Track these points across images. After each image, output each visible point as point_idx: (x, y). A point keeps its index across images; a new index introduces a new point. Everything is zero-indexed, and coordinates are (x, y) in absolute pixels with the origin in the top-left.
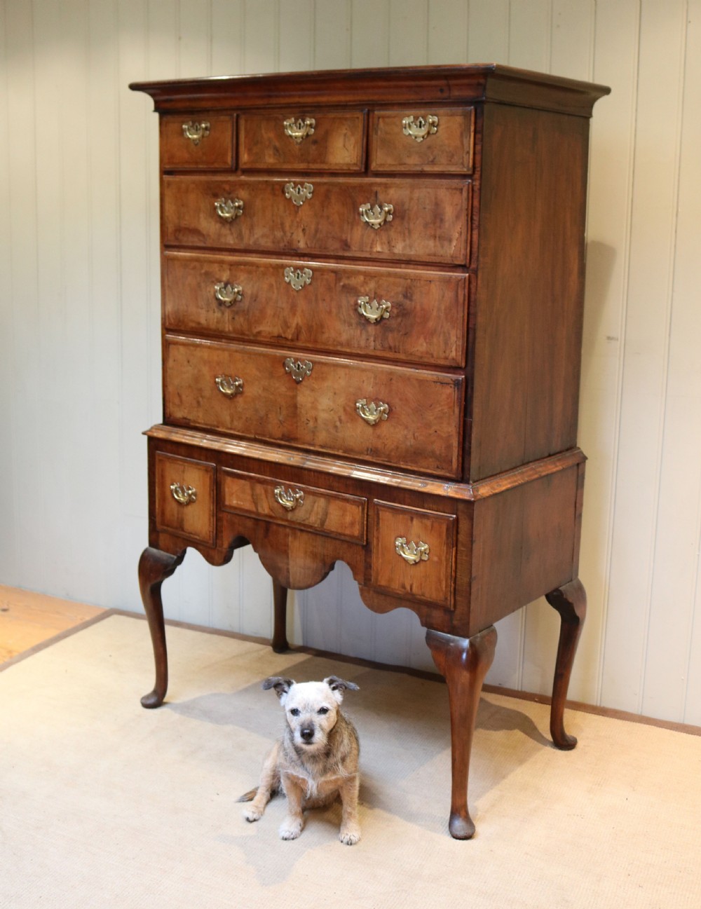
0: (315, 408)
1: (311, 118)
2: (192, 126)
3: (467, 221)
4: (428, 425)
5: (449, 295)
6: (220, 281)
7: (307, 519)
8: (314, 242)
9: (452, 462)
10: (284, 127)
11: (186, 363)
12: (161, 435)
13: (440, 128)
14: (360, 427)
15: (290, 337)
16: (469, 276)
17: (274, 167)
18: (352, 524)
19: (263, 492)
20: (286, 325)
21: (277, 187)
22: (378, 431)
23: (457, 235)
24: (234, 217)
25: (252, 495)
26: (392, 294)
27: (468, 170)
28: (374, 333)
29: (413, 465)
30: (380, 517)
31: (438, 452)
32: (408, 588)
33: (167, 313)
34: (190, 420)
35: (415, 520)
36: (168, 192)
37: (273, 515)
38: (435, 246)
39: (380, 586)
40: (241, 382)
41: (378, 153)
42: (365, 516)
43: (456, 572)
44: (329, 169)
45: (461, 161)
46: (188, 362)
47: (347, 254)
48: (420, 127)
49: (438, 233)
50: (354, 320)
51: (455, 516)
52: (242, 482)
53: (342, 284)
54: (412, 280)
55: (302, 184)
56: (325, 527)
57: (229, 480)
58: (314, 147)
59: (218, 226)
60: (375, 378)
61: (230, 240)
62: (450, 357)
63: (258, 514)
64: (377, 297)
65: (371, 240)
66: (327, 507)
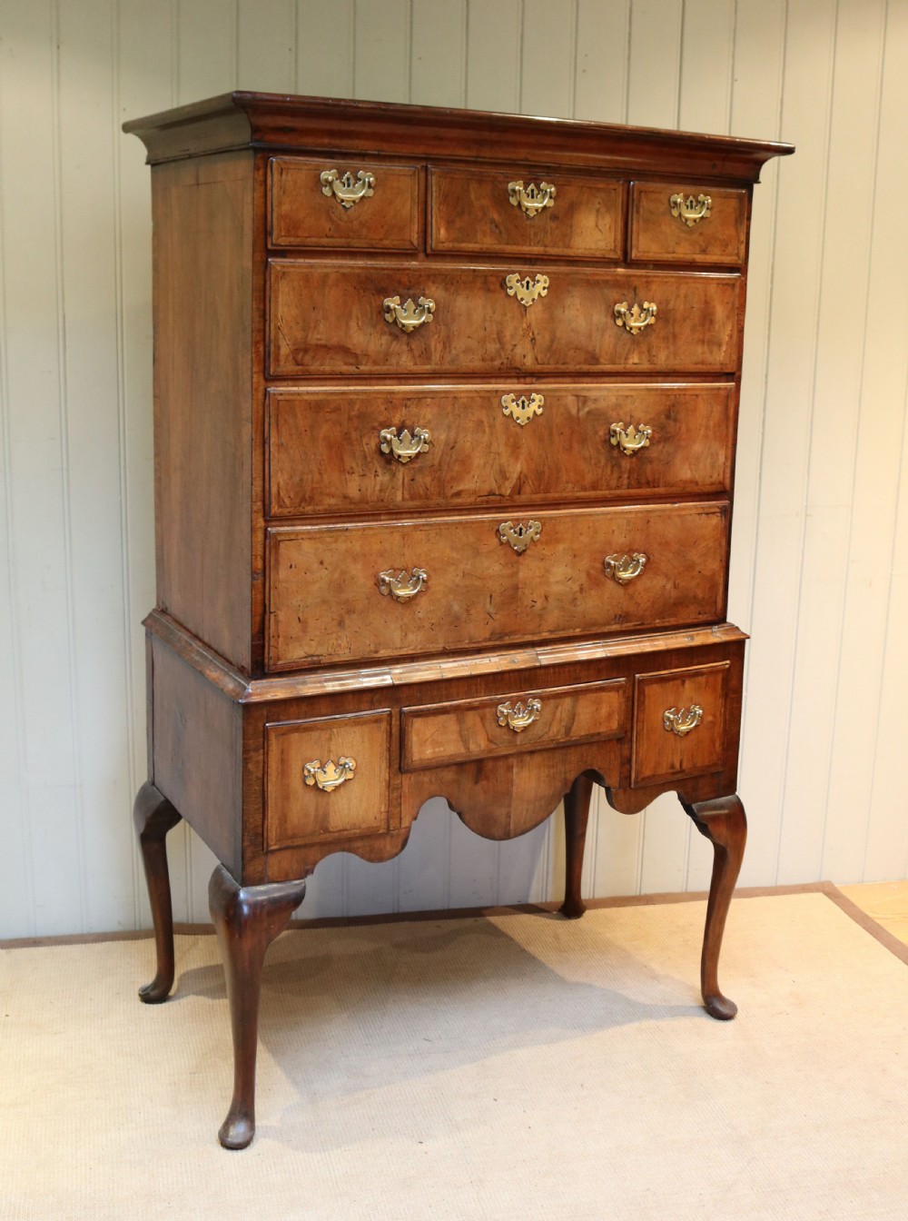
0: (545, 582)
2: (339, 178)
3: (737, 321)
7: (546, 733)
8: (548, 355)
9: (716, 603)
10: (508, 193)
11: (316, 565)
12: (279, 694)
13: (715, 210)
15: (508, 492)
16: (736, 385)
17: (490, 250)
18: (610, 716)
19: (478, 720)
20: (503, 475)
21: (492, 279)
22: (631, 590)
23: (727, 338)
24: (420, 326)
25: (460, 731)
26: (653, 415)
28: (628, 468)
29: (672, 619)
30: (647, 693)
31: (700, 596)
32: (678, 766)
33: (274, 490)
34: (321, 656)
35: (687, 681)
37: (494, 747)
38: (703, 353)
39: (643, 778)
41: (640, 237)
42: (625, 700)
44: (574, 256)
45: (736, 251)
46: (321, 563)
47: (594, 369)
48: (692, 208)
49: (707, 337)
50: (606, 455)
51: (727, 662)
52: (441, 718)
53: (585, 409)
54: (675, 396)
55: (533, 276)
56: (572, 734)
57: (418, 724)
58: (554, 225)
59: (385, 339)
60: (628, 525)
62: (717, 482)
63: (470, 754)
64: (634, 421)
65: (626, 351)
66: (574, 707)
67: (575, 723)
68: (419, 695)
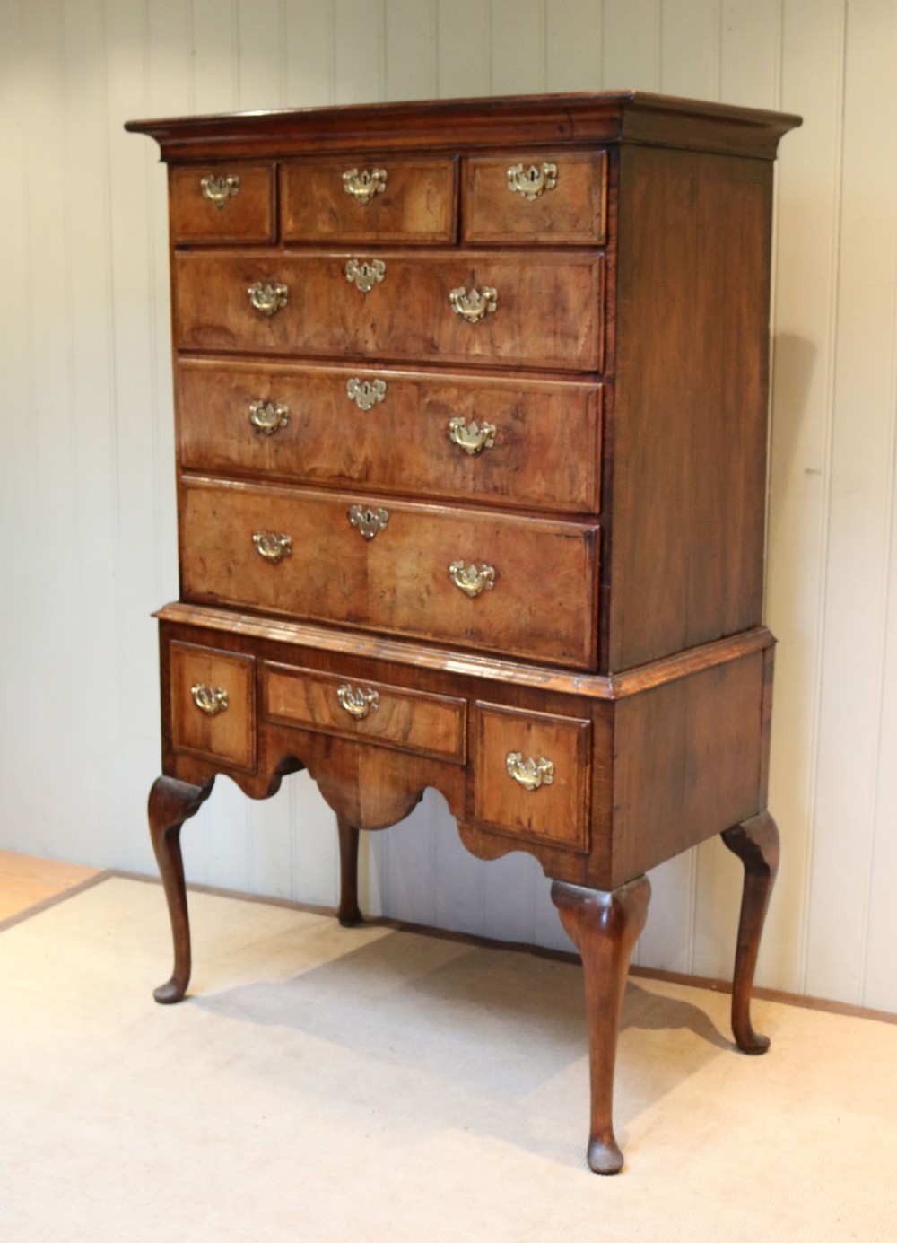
0: (392, 575)
1: (380, 168)
2: (215, 181)
3: (599, 309)
4: (550, 596)
5: (577, 413)
6: (257, 399)
7: (385, 730)
8: (388, 342)
9: (582, 647)
10: (343, 182)
11: (210, 515)
12: (177, 616)
13: (561, 180)
14: (456, 598)
15: (356, 476)
16: (604, 387)
17: (330, 238)
18: (447, 735)
19: (322, 693)
20: (351, 460)
21: (334, 266)
22: (480, 606)
23: (585, 330)
24: (275, 309)
25: (307, 699)
26: (498, 413)
27: (600, 239)
28: (472, 470)
29: (530, 651)
30: (486, 725)
31: (564, 633)
32: (526, 823)
33: (183, 445)
34: (217, 595)
35: (533, 728)
36: (180, 274)
37: (336, 726)
38: (555, 346)
39: (486, 821)
40: (289, 540)
41: (475, 217)
42: (465, 724)
43: (591, 799)
44: (406, 240)
45: (589, 227)
47: (434, 359)
48: (532, 179)
49: (559, 328)
50: (445, 451)
51: (588, 721)
52: (292, 680)
53: (427, 400)
54: (524, 393)
55: (370, 261)
56: (409, 741)
57: (273, 678)
58: (385, 210)
59: (253, 321)
60: (476, 530)
61: (271, 342)
62: (579, 500)
63: (315, 725)
64: (476, 417)
65: (466, 339)
66: (411, 713)
67: (412, 731)
68: (277, 653)
